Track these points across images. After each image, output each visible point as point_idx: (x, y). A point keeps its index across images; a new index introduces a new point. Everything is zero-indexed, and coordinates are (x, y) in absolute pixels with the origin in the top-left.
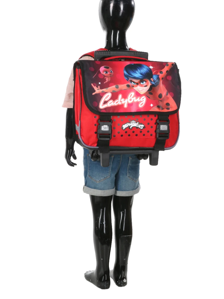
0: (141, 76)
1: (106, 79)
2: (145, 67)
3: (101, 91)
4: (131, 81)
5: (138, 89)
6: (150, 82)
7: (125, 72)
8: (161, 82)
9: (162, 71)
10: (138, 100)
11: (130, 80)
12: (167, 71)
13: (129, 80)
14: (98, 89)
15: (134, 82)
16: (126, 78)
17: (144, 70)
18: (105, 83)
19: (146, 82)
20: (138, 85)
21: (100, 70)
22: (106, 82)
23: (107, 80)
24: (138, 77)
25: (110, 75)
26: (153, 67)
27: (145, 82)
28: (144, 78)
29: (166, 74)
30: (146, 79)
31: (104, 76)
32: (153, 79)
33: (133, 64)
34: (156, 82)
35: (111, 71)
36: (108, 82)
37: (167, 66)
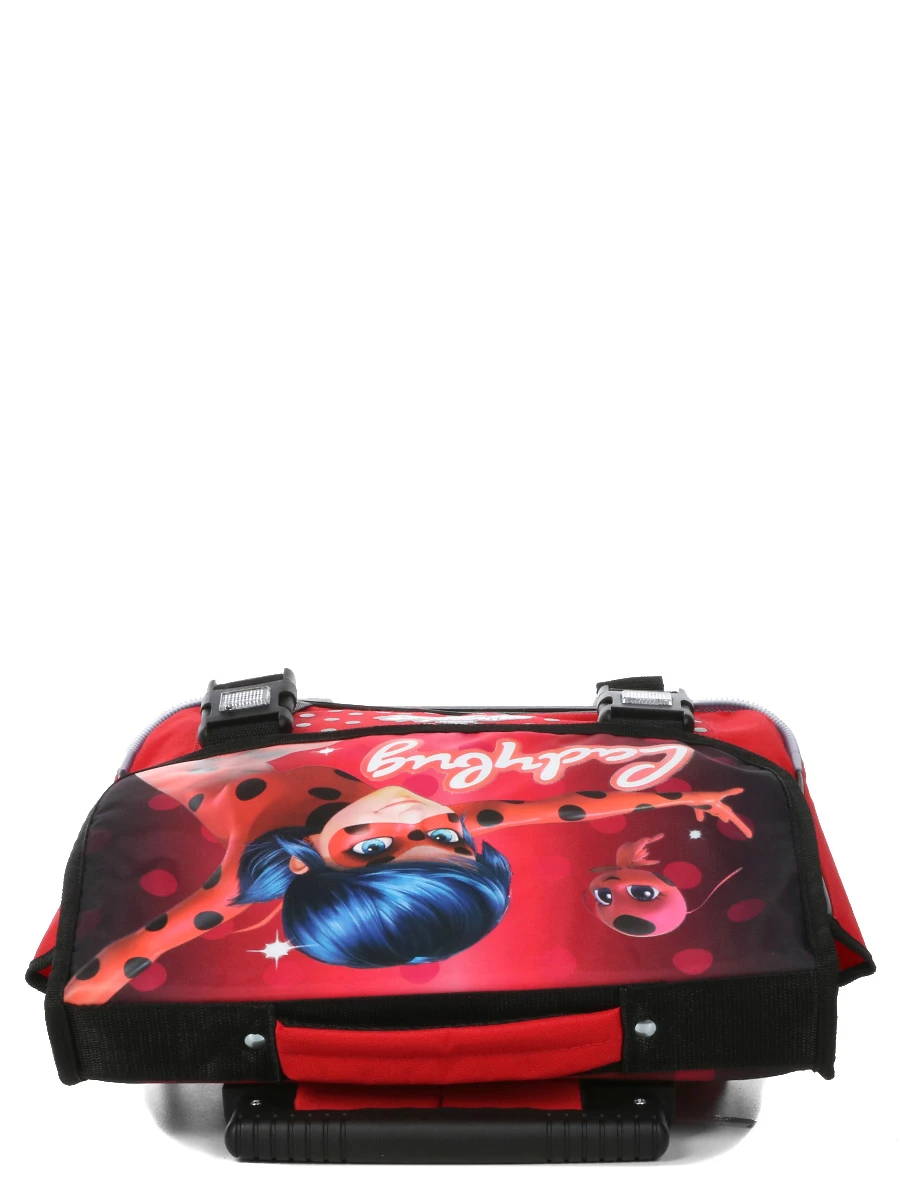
0: (376, 885)
1: (645, 854)
2: (332, 948)
3: (687, 800)
4: (462, 846)
5: (420, 809)
6: (315, 850)
7: (497, 895)
8: (229, 860)
9: (201, 933)
10: (420, 762)
11: (469, 853)
12: (159, 925)
13: (479, 850)
14: (708, 807)
15: (443, 842)
16: (496, 860)
17: (341, 924)
18: (660, 837)
19: (346, 847)
20: (412, 828)
21: (689, 910)
22: (646, 841)
23: (640, 852)
24: (405, 877)
25: (618, 874)
26: (263, 955)
27: (358, 849)
28: (356, 873)
29: (167, 913)
30: (342, 868)
31: (659, 872)
32: (288, 873)
33: (418, 959)
34: (273, 855)
35: (603, 895)
36: (635, 838)
37: (146, 960)
